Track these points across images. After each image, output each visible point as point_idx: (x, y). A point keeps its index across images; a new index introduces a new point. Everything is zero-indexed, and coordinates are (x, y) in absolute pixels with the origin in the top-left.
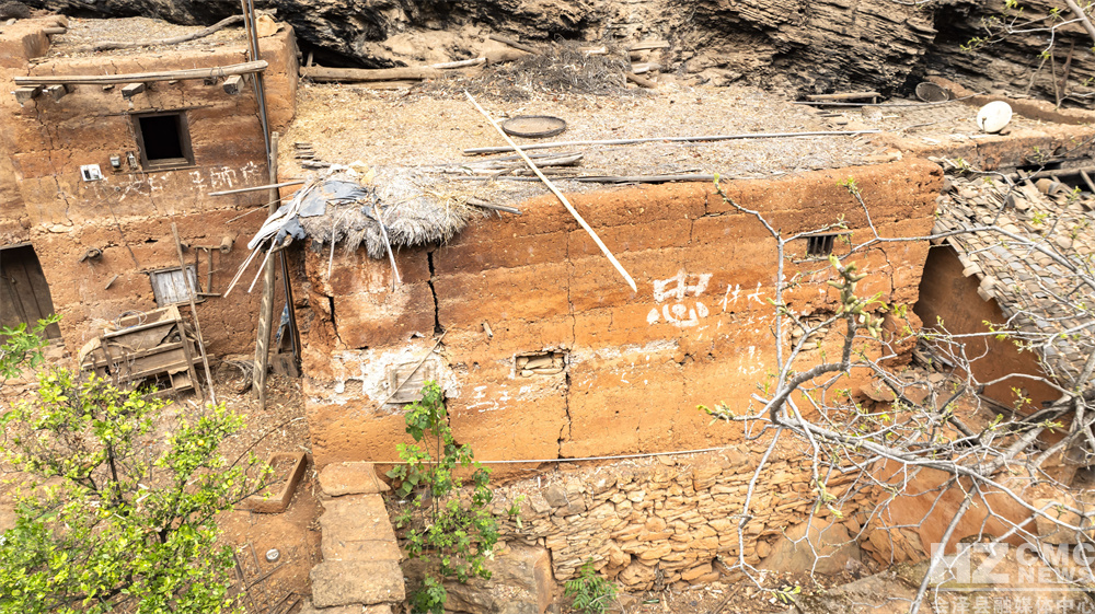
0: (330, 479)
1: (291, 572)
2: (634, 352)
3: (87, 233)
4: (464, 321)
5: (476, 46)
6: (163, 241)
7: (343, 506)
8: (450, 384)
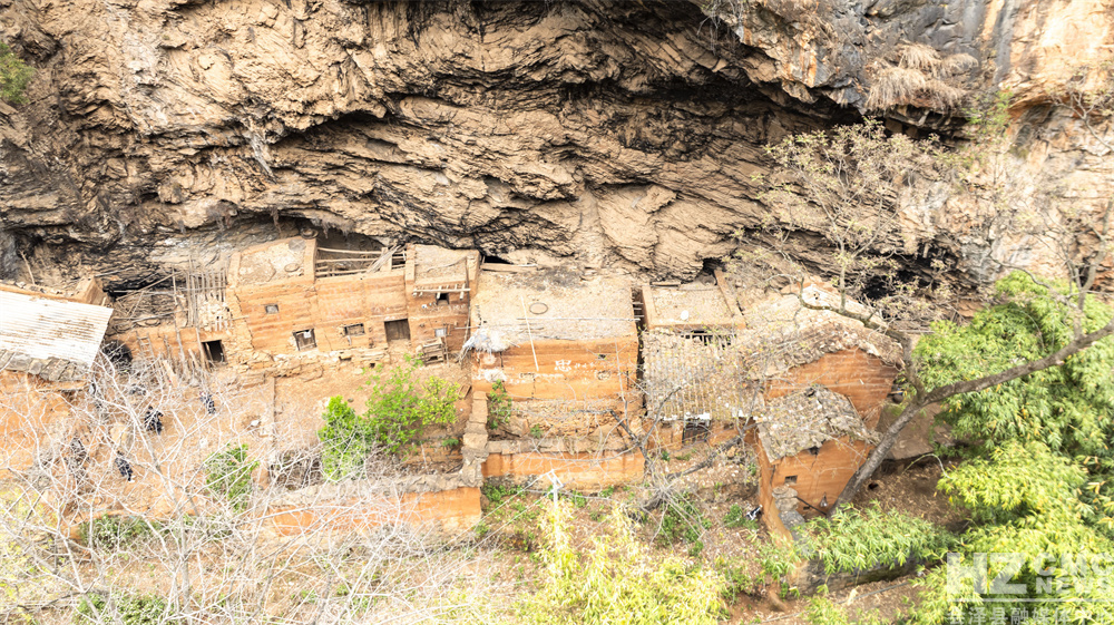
0: (476, 395)
1: (465, 414)
2: (551, 375)
3: (422, 320)
4: (509, 365)
5: (537, 258)
6: (439, 322)
7: (477, 402)
8: (505, 378)
